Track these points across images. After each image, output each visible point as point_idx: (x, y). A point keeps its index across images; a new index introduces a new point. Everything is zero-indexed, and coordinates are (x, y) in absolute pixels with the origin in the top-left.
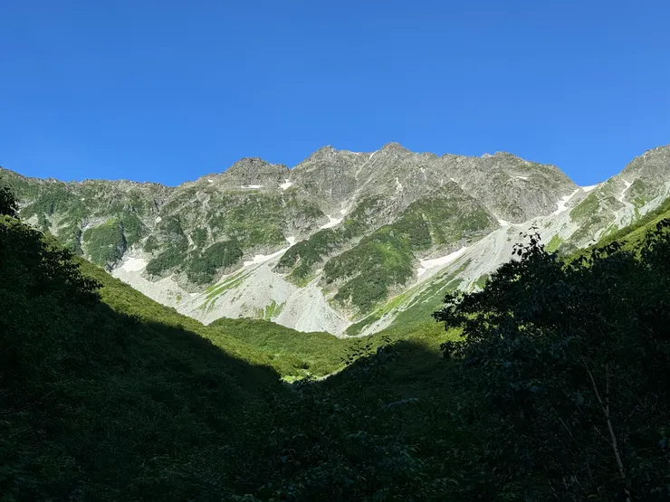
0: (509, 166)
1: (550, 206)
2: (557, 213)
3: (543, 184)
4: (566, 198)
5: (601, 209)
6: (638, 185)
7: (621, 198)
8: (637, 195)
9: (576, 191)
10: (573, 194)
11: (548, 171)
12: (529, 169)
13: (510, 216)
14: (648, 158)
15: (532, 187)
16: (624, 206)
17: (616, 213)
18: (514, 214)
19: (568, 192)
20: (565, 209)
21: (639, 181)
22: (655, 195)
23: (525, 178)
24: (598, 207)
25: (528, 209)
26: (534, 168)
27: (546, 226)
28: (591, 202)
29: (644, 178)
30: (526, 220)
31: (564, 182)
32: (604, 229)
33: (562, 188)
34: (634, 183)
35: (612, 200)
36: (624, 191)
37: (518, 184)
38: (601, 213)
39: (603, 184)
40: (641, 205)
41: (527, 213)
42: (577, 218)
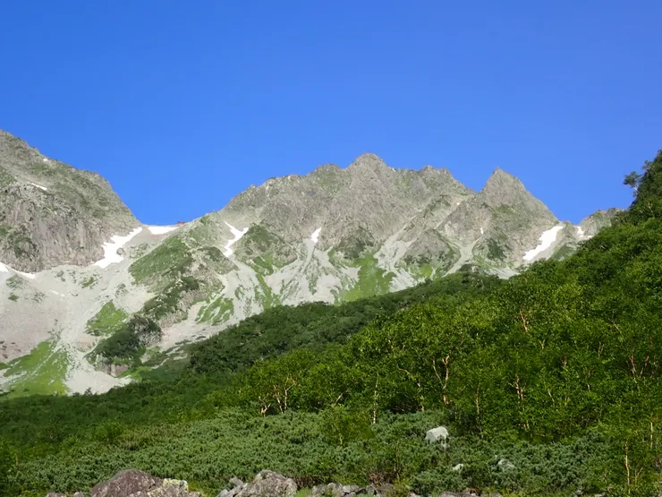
0: (13, 160)
1: (90, 249)
2: (102, 264)
3: (78, 207)
4: (119, 241)
5: (195, 267)
6: (258, 235)
7: (228, 252)
8: (257, 253)
9: (138, 230)
10: (132, 234)
11: (87, 184)
12: (50, 173)
13: (12, 254)
14: (275, 192)
15: (56, 205)
16: (236, 268)
17: (222, 278)
18: (19, 252)
19: (124, 230)
20: (119, 259)
21: (259, 228)
22: (290, 257)
23: (45, 189)
24: (190, 261)
25: (48, 248)
26: (62, 172)
27: (86, 285)
28: (175, 250)
29: (268, 225)
30: (42, 267)
31: (117, 210)
32: (204, 304)
33: (112, 219)
34: (251, 231)
35: (215, 254)
36: (231, 242)
37: (30, 195)
38: (196, 274)
39: (191, 225)
40: (266, 271)
41: (44, 253)
42: (147, 278)
